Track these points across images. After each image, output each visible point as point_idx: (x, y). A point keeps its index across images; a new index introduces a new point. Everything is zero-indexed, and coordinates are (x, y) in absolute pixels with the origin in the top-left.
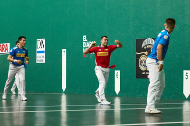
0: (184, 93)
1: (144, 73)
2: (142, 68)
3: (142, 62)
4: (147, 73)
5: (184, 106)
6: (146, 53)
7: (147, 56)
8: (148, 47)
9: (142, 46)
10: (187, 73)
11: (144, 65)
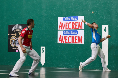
0: (41, 62)
1: (13, 49)
2: (12, 45)
3: (13, 41)
4: (16, 48)
5: (41, 71)
6: (15, 35)
7: (16, 37)
8: (16, 30)
9: (13, 30)
10: (43, 49)
11: (13, 43)
